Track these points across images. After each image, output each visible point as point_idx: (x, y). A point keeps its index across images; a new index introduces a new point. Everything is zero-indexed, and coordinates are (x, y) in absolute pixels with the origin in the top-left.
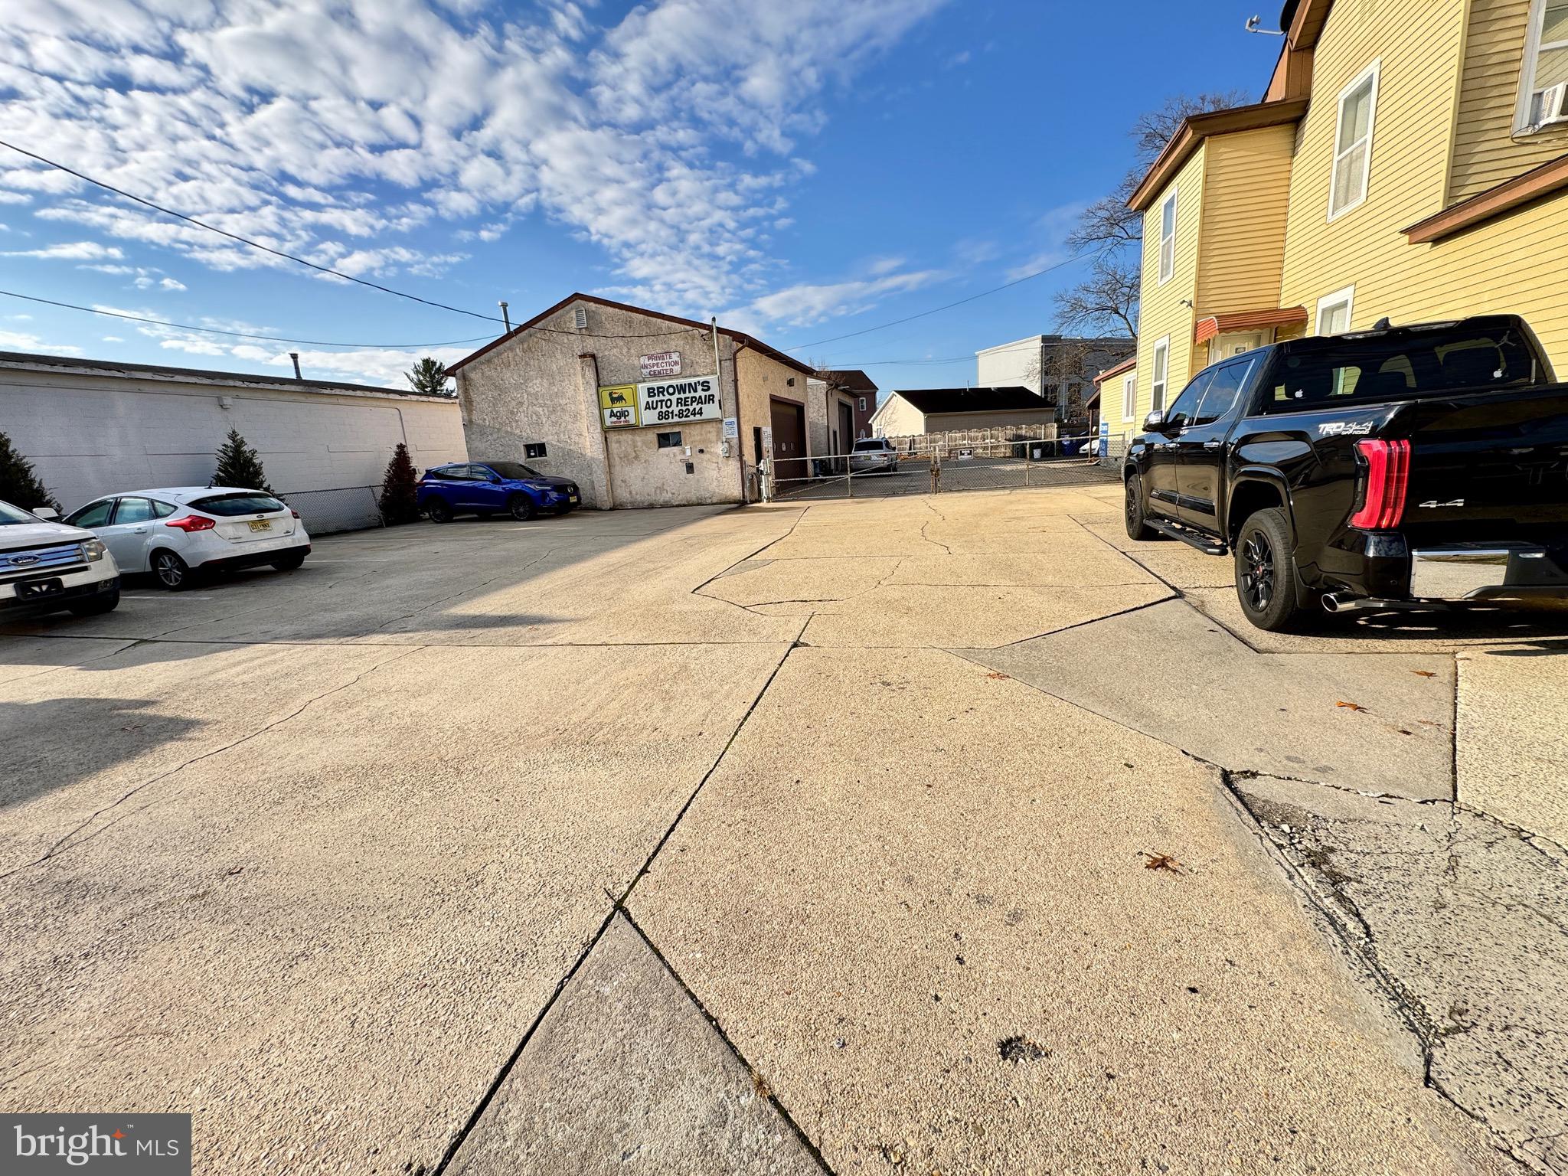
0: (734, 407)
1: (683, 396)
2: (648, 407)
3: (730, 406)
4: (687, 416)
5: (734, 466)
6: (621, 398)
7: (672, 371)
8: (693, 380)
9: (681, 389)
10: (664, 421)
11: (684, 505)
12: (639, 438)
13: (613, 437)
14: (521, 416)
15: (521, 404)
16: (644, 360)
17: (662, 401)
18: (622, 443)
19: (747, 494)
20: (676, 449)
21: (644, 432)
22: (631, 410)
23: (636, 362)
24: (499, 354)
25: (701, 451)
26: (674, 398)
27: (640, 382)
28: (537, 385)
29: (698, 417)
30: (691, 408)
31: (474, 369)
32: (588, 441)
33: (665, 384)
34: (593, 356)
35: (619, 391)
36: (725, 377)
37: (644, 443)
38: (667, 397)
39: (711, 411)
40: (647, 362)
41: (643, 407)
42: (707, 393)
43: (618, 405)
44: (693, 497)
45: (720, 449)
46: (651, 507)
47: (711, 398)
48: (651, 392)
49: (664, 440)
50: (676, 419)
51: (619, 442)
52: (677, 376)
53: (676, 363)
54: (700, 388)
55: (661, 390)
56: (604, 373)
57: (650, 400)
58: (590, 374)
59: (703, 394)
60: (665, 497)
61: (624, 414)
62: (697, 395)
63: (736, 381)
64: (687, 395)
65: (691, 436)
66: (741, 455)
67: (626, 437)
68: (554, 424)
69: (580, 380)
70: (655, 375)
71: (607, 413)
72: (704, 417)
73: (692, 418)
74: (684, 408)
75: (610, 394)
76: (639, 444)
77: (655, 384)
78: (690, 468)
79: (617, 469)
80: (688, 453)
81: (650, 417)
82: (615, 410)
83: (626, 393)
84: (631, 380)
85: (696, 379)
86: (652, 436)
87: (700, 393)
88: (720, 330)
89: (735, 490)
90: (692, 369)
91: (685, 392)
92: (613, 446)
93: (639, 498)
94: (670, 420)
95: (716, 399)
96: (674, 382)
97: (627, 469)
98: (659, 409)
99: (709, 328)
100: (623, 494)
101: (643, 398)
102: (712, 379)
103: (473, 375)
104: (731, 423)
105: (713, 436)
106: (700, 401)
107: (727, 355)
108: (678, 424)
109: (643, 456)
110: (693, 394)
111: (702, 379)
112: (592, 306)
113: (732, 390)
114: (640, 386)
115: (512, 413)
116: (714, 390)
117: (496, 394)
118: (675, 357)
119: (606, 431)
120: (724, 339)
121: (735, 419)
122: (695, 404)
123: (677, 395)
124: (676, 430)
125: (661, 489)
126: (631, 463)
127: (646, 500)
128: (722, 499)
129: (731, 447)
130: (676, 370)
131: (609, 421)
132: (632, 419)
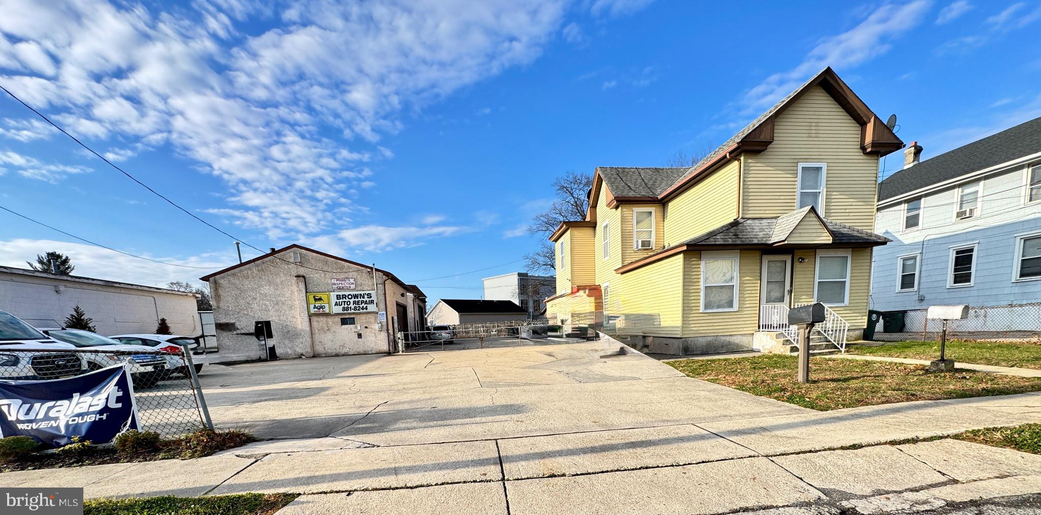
0: (384, 307)
1: (356, 300)
2: (336, 304)
3: (382, 306)
4: (359, 310)
5: (384, 335)
6: (320, 299)
7: (350, 287)
8: (362, 293)
9: (356, 296)
10: (346, 312)
11: (356, 355)
12: (330, 320)
13: (314, 319)
14: (255, 306)
15: (255, 299)
16: (334, 281)
17: (344, 302)
18: (319, 323)
19: (391, 348)
20: (352, 326)
21: (333, 317)
22: (327, 306)
23: (329, 282)
24: (241, 271)
25: (366, 327)
26: (352, 301)
27: (331, 292)
28: (267, 290)
29: (365, 310)
30: (361, 306)
31: (223, 278)
32: (300, 321)
33: (347, 293)
34: (304, 277)
35: (319, 296)
36: (379, 292)
37: (333, 322)
38: (348, 300)
39: (372, 308)
40: (335, 282)
41: (334, 304)
42: (370, 299)
43: (319, 302)
44: (361, 350)
45: (377, 327)
46: (337, 355)
47: (372, 302)
48: (338, 297)
49: (344, 322)
50: (353, 311)
51: (318, 322)
52: (353, 290)
53: (353, 284)
54: (366, 296)
55: (344, 296)
56: (310, 286)
57: (338, 301)
58: (302, 286)
59: (368, 300)
60: (346, 350)
61: (321, 307)
62: (365, 300)
63: (385, 294)
64: (359, 299)
65: (361, 320)
66: (388, 330)
67: (323, 319)
68: (277, 311)
69: (295, 288)
70: (340, 289)
71: (312, 306)
72: (368, 311)
73: (361, 311)
74: (357, 306)
75: (314, 297)
76: (330, 323)
77: (341, 293)
78: (360, 336)
79: (316, 336)
80: (359, 328)
81: (338, 309)
82: (317, 305)
83: (324, 297)
84: (326, 290)
85: (364, 292)
86: (338, 320)
87: (366, 299)
88: (377, 270)
89: (384, 347)
90: (361, 287)
91: (358, 298)
92: (315, 324)
93: (329, 351)
94: (349, 311)
95: (375, 303)
96: (352, 293)
97: (322, 336)
98: (343, 306)
99: (371, 268)
100: (319, 349)
101: (334, 300)
102: (373, 293)
103: (222, 281)
104: (383, 314)
105: (372, 320)
106: (366, 303)
107: (380, 281)
108: (353, 313)
109: (332, 330)
110: (362, 299)
111: (367, 292)
112: (304, 251)
113: (383, 298)
114: (332, 293)
115: (249, 303)
116: (374, 298)
117: (238, 292)
118: (352, 281)
119: (310, 316)
120: (379, 274)
121: (385, 313)
122: (363, 304)
123: (353, 299)
124: (352, 316)
125: (343, 346)
126: (325, 333)
127: (334, 352)
128: (378, 351)
129: (382, 326)
130: (353, 286)
131: (313, 311)
132: (327, 310)
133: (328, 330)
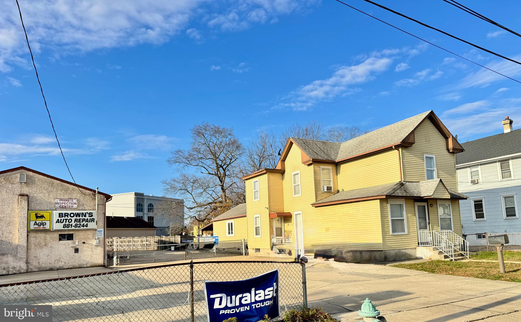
1: (78, 218)
2: (58, 221)
3: (101, 224)
4: (79, 227)
5: (100, 250)
6: (42, 217)
7: (72, 206)
8: (84, 212)
9: (78, 215)
10: (66, 228)
11: (71, 268)
12: (48, 236)
13: (32, 235)
16: (57, 201)
17: (66, 220)
20: (69, 242)
21: (52, 233)
22: (48, 223)
23: (52, 201)
25: (84, 243)
26: (73, 219)
27: (53, 210)
29: (85, 228)
30: (82, 224)
32: (17, 237)
33: (69, 212)
34: (27, 196)
35: (41, 213)
36: (100, 211)
37: (51, 238)
38: (69, 218)
39: (91, 225)
40: (59, 201)
41: (55, 220)
42: (91, 218)
43: (40, 219)
44: (76, 264)
45: (94, 242)
46: (51, 269)
47: (93, 220)
48: (60, 215)
49: (62, 237)
50: (73, 228)
51: (36, 237)
52: (75, 209)
53: (75, 204)
54: (87, 215)
55: (67, 215)
56: (32, 205)
57: (60, 219)
58: (24, 204)
59: (89, 218)
60: (61, 264)
61: (43, 224)
62: (86, 218)
63: (104, 213)
64: (81, 217)
66: (104, 245)
67: (42, 235)
69: (16, 205)
70: (63, 208)
71: (32, 223)
72: (88, 228)
74: (78, 223)
75: (36, 214)
76: (48, 239)
77: (64, 212)
78: (77, 250)
79: (33, 251)
80: (77, 243)
81: (60, 226)
82: (37, 222)
83: (46, 214)
84: (48, 209)
85: (86, 212)
86: (57, 235)
88: (99, 193)
89: (100, 261)
90: (83, 207)
91: (79, 216)
92: (32, 239)
93: (44, 265)
94: (70, 228)
95: (95, 221)
96: (74, 212)
97: (38, 251)
98: (64, 223)
99: (95, 191)
100: (33, 264)
101: (56, 217)
102: (95, 213)
104: (101, 231)
105: (91, 236)
106: (87, 221)
107: (101, 202)
108: (73, 230)
109: (50, 245)
110: (84, 217)
111: (89, 212)
112: (31, 173)
113: (102, 217)
114: (54, 212)
116: (95, 217)
118: (75, 201)
119: (29, 232)
120: (100, 196)
122: (84, 222)
123: (75, 217)
124: (71, 233)
125: (59, 260)
126: (41, 247)
127: (49, 266)
128: (93, 264)
129: (99, 241)
130: (75, 206)
131: (32, 227)
132: (47, 227)
133: (46, 245)
